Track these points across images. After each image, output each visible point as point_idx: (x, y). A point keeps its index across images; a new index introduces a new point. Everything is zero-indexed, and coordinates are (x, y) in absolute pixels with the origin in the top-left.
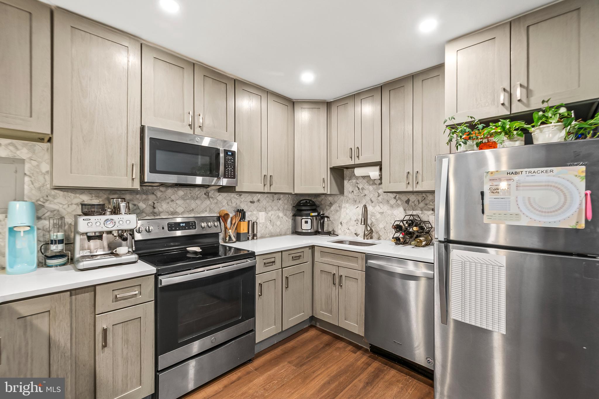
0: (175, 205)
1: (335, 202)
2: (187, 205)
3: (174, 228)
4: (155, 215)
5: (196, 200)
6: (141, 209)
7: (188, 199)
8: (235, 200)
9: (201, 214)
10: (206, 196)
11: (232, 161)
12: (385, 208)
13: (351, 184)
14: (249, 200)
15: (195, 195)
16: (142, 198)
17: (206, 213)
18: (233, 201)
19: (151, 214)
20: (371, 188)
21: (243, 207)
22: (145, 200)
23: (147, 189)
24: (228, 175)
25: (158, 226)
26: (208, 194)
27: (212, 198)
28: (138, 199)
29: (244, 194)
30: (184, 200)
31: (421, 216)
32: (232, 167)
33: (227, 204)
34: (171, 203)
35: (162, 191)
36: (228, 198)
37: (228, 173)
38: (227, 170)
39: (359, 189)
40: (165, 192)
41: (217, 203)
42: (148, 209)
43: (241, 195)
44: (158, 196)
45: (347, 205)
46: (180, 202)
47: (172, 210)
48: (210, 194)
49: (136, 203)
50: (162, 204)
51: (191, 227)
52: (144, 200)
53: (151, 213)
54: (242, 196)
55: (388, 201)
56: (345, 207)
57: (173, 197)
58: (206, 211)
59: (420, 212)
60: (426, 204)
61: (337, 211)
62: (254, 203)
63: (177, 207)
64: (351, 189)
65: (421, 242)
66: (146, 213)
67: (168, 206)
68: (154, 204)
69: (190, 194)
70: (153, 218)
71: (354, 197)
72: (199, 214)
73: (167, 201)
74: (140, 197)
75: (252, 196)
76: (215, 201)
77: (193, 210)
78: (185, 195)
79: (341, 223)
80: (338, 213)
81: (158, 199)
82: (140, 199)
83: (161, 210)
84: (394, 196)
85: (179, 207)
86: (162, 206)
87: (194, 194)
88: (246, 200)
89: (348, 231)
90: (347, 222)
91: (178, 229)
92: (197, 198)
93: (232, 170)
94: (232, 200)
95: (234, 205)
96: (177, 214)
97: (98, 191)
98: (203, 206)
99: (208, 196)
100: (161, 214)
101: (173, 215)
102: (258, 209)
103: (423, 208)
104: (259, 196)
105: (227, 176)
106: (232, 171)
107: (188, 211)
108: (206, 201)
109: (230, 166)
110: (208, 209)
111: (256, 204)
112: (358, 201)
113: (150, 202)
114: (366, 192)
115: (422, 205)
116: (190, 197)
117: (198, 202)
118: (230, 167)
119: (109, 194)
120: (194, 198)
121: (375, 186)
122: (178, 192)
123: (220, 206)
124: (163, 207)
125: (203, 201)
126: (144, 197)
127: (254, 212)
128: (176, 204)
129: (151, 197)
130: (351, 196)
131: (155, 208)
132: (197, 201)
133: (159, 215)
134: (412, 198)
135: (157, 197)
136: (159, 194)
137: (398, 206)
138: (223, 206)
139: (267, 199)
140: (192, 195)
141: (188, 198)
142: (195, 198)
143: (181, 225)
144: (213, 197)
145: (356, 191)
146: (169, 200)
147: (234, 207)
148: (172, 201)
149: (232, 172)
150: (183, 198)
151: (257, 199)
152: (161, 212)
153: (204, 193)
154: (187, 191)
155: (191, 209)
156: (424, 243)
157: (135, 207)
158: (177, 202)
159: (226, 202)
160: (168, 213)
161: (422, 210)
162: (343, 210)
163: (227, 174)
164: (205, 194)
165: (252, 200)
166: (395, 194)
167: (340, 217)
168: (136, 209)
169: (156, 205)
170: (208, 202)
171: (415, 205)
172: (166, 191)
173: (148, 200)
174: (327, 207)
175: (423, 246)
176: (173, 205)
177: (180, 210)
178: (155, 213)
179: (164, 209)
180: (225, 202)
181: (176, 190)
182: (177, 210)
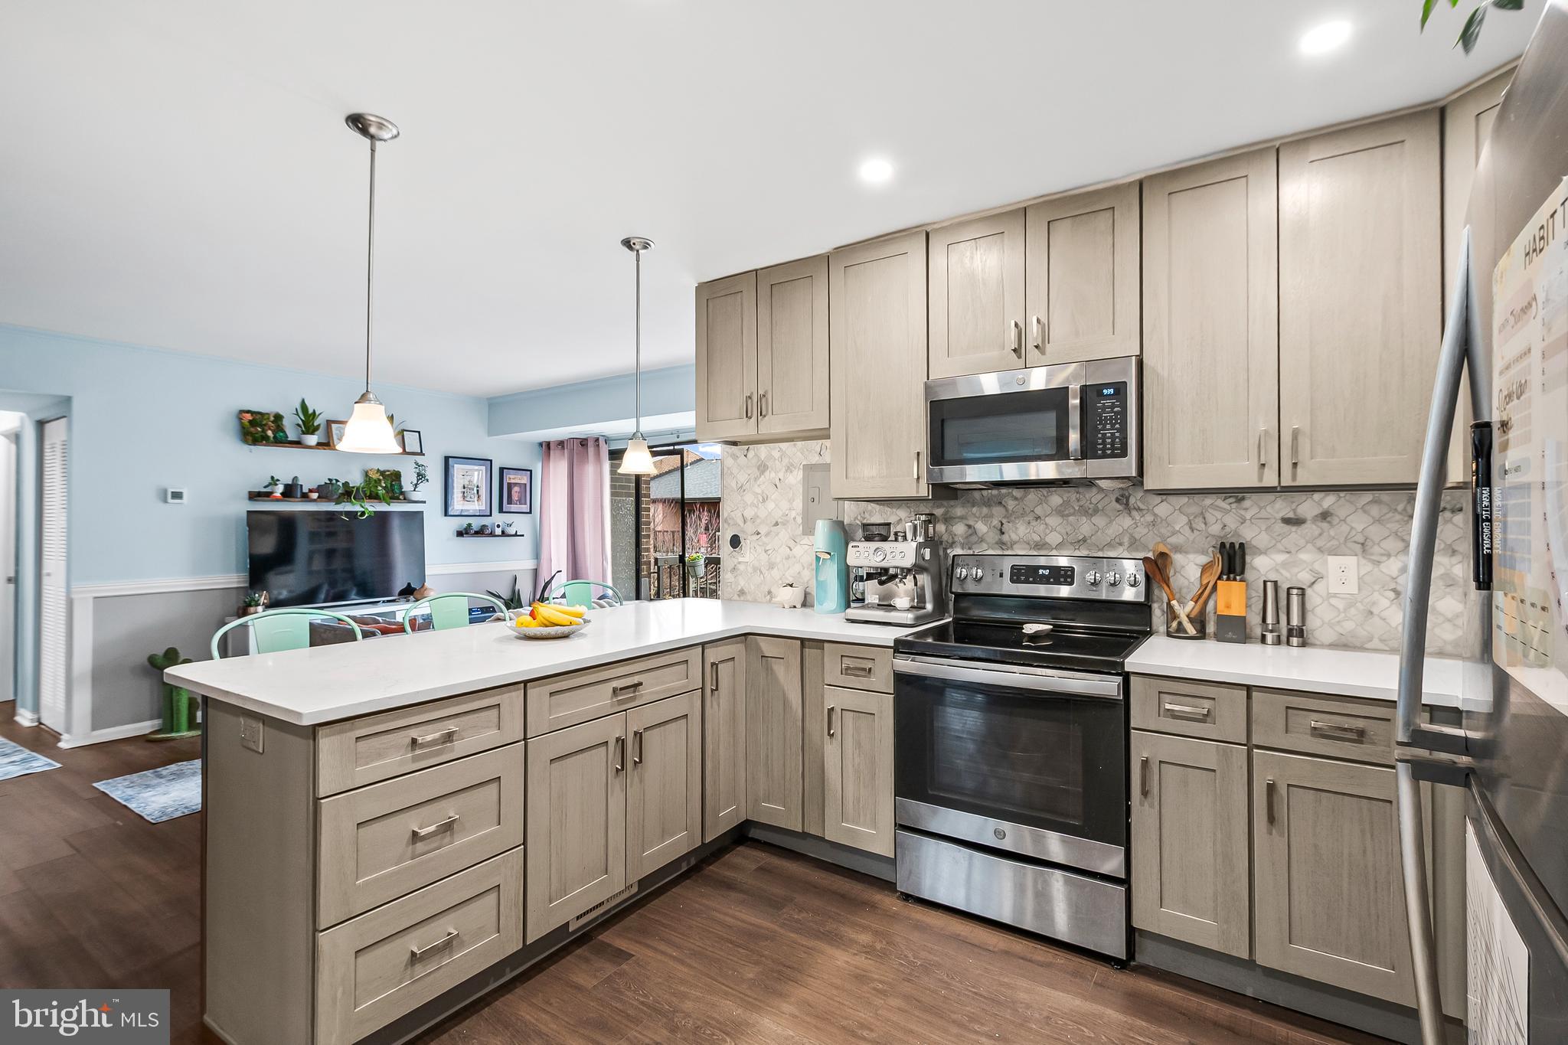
0: (1043, 527)
2: (1069, 529)
3: (1023, 578)
4: (1003, 547)
5: (1092, 516)
6: (980, 535)
7: (1073, 514)
8: (1219, 515)
9: (1107, 551)
10: (1120, 504)
11: (1116, 409)
14: (1281, 515)
15: (1091, 503)
16: (981, 513)
17: (1121, 549)
18: (1210, 518)
19: (997, 546)
21: (1249, 534)
22: (986, 516)
23: (990, 495)
24: (1104, 450)
25: (993, 570)
26: (1128, 501)
27: (1139, 509)
28: (974, 515)
29: (1255, 496)
30: (1062, 516)
32: (1117, 426)
33: (1187, 528)
34: (1034, 523)
35: (1016, 499)
36: (1194, 510)
37: (1104, 443)
38: (1100, 436)
40: (1022, 499)
41: (1154, 524)
42: (991, 534)
43: (1243, 499)
44: (1010, 508)
46: (1054, 521)
47: (1037, 538)
48: (1132, 500)
49: (971, 523)
50: (1018, 526)
51: (1062, 580)
52: (984, 517)
53: (997, 543)
54: (1247, 503)
57: (1039, 511)
58: (1121, 544)
62: (1304, 526)
63: (1048, 531)
66: (988, 544)
67: (1028, 531)
68: (1002, 524)
69: (1078, 501)
70: (1000, 552)
72: (1102, 550)
73: (1027, 519)
74: (978, 512)
75: (1293, 502)
76: (1149, 518)
77: (1084, 540)
78: (1066, 503)
81: (1009, 516)
82: (977, 515)
83: (1014, 537)
85: (1051, 531)
86: (1016, 528)
87: (1089, 502)
88: (1263, 514)
91: (1031, 579)
92: (1096, 511)
93: (1117, 435)
94: (1207, 515)
95: (1215, 529)
96: (1046, 549)
97: (918, 502)
98: (1113, 530)
99: (1127, 504)
100: (1015, 546)
101: (1039, 549)
102: (1320, 543)
104: (1329, 501)
105: (1100, 452)
106: (1117, 437)
107: (1071, 543)
108: (1119, 520)
109: (1111, 423)
110: (1126, 540)
111: (1310, 529)
113: (995, 522)
116: (1077, 508)
117: (1099, 520)
118: (1108, 427)
119: (933, 507)
120: (1087, 511)
122: (1049, 498)
123: (1163, 531)
124: (1019, 531)
125: (1112, 518)
126: (985, 510)
127: (1304, 556)
128: (1046, 524)
129: (998, 511)
131: (1003, 533)
132: (1096, 520)
133: (1012, 548)
135: (1007, 510)
136: (1011, 504)
138: (1174, 533)
139: (1375, 511)
140: (1081, 503)
141: (1072, 511)
142: (1090, 511)
143: (1041, 572)
144: (1142, 506)
146: (1030, 517)
147: (1214, 536)
148: (1038, 518)
149: (1117, 440)
150: (1060, 512)
151: (1317, 511)
152: (1015, 543)
153: (1114, 499)
154: (1070, 494)
155: (1081, 537)
157: (970, 531)
158: (1049, 520)
159: (1185, 519)
160: (1029, 544)
163: (1101, 446)
164: (1117, 500)
165: (1291, 515)
168: (971, 535)
169: (1005, 528)
170: (1126, 522)
172: (1025, 496)
173: (992, 516)
176: (1040, 527)
177: (1054, 538)
178: (1004, 544)
179: (1021, 535)
180: (1180, 522)
181: (1046, 495)
182: (1048, 539)
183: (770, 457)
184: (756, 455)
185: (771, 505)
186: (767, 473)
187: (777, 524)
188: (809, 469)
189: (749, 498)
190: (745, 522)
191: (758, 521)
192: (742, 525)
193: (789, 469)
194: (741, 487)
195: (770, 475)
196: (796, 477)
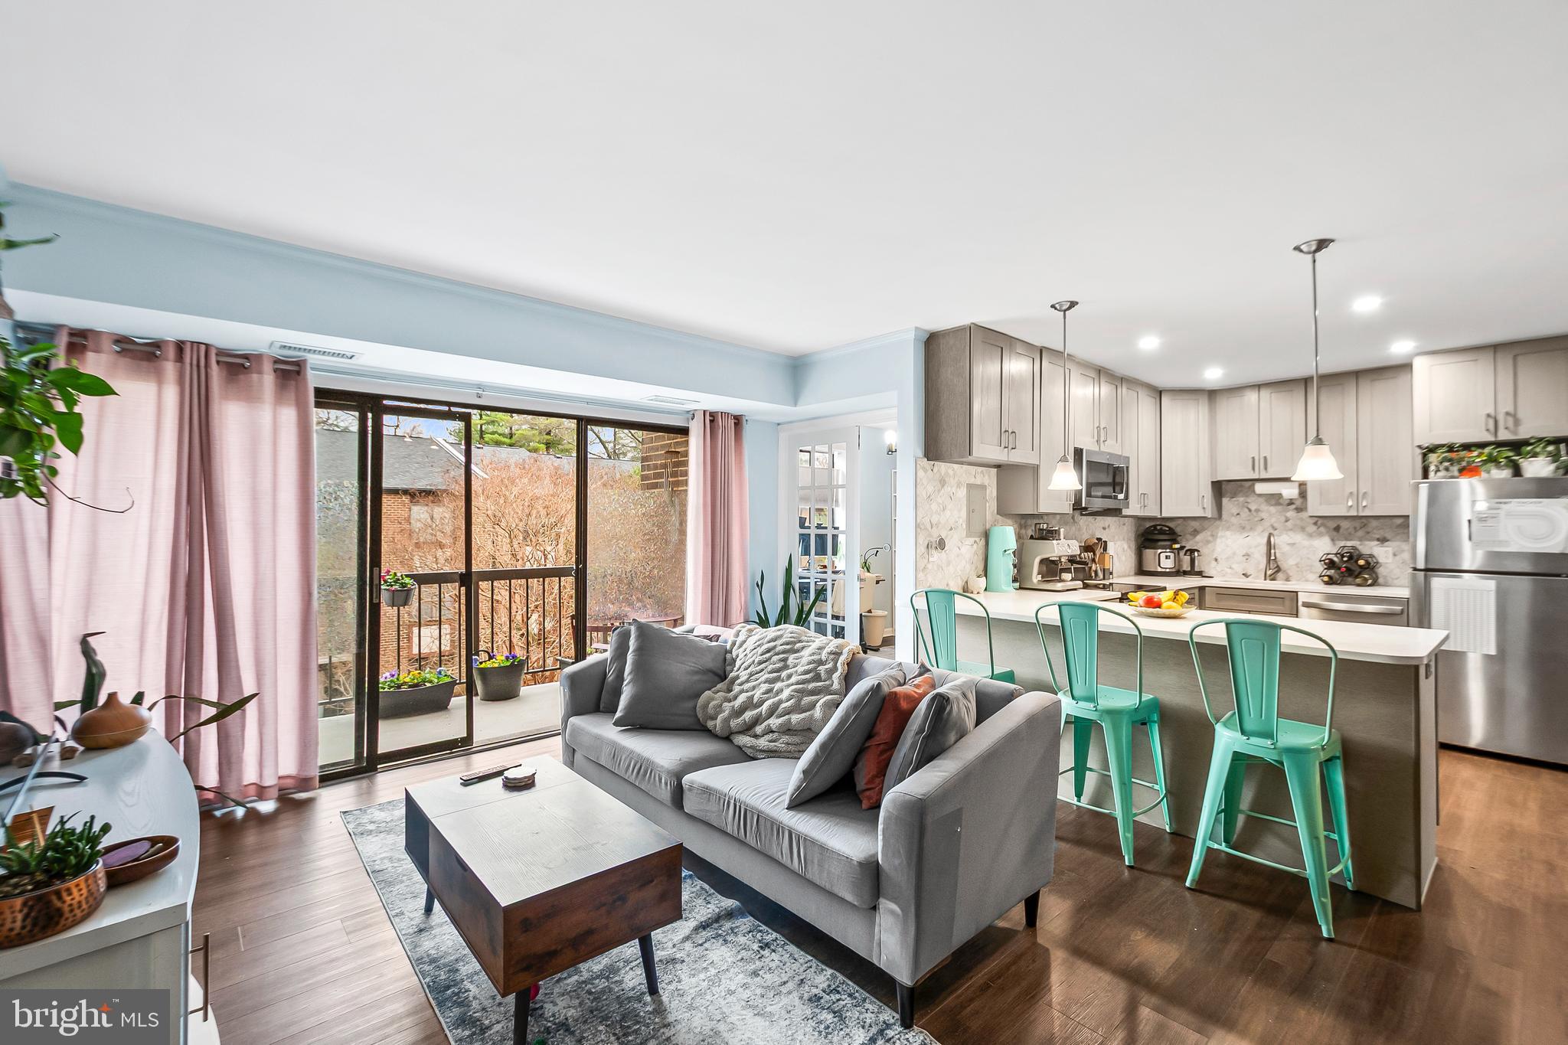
1: (1204, 529)
12: (1298, 538)
13: (1236, 503)
20: (1273, 509)
31: (1360, 548)
39: (1250, 510)
45: (1228, 533)
55: (1303, 529)
56: (1222, 537)
59: (1359, 543)
60: (1368, 533)
61: (1208, 542)
64: (1235, 511)
65: (1366, 580)
71: (1241, 522)
79: (1216, 560)
80: (1210, 546)
84: (1314, 521)
89: (1229, 571)
90: (1227, 558)
103: (1362, 537)
112: (1248, 527)
114: (1263, 515)
115: (1360, 533)
121: (1280, 507)
130: (1234, 520)
134: (1344, 524)
137: (1321, 535)
145: (1245, 513)
156: (1370, 582)
161: (1360, 541)
162: (1219, 541)
166: (1316, 519)
167: (1213, 551)
171: (1350, 534)
174: (1188, 536)
175: (1369, 586)
183: (947, 474)
184: (938, 470)
185: (948, 513)
186: (946, 487)
187: (951, 529)
188: (970, 487)
189: (934, 506)
190: (932, 528)
191: (940, 526)
192: (930, 529)
193: (959, 485)
194: (929, 497)
195: (947, 489)
196: (962, 493)
